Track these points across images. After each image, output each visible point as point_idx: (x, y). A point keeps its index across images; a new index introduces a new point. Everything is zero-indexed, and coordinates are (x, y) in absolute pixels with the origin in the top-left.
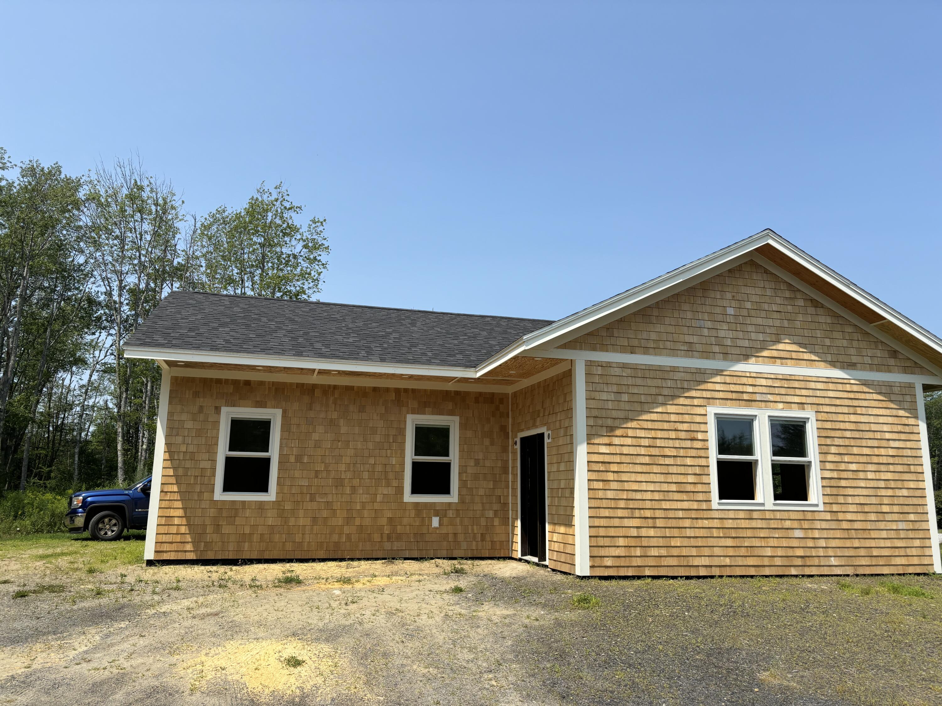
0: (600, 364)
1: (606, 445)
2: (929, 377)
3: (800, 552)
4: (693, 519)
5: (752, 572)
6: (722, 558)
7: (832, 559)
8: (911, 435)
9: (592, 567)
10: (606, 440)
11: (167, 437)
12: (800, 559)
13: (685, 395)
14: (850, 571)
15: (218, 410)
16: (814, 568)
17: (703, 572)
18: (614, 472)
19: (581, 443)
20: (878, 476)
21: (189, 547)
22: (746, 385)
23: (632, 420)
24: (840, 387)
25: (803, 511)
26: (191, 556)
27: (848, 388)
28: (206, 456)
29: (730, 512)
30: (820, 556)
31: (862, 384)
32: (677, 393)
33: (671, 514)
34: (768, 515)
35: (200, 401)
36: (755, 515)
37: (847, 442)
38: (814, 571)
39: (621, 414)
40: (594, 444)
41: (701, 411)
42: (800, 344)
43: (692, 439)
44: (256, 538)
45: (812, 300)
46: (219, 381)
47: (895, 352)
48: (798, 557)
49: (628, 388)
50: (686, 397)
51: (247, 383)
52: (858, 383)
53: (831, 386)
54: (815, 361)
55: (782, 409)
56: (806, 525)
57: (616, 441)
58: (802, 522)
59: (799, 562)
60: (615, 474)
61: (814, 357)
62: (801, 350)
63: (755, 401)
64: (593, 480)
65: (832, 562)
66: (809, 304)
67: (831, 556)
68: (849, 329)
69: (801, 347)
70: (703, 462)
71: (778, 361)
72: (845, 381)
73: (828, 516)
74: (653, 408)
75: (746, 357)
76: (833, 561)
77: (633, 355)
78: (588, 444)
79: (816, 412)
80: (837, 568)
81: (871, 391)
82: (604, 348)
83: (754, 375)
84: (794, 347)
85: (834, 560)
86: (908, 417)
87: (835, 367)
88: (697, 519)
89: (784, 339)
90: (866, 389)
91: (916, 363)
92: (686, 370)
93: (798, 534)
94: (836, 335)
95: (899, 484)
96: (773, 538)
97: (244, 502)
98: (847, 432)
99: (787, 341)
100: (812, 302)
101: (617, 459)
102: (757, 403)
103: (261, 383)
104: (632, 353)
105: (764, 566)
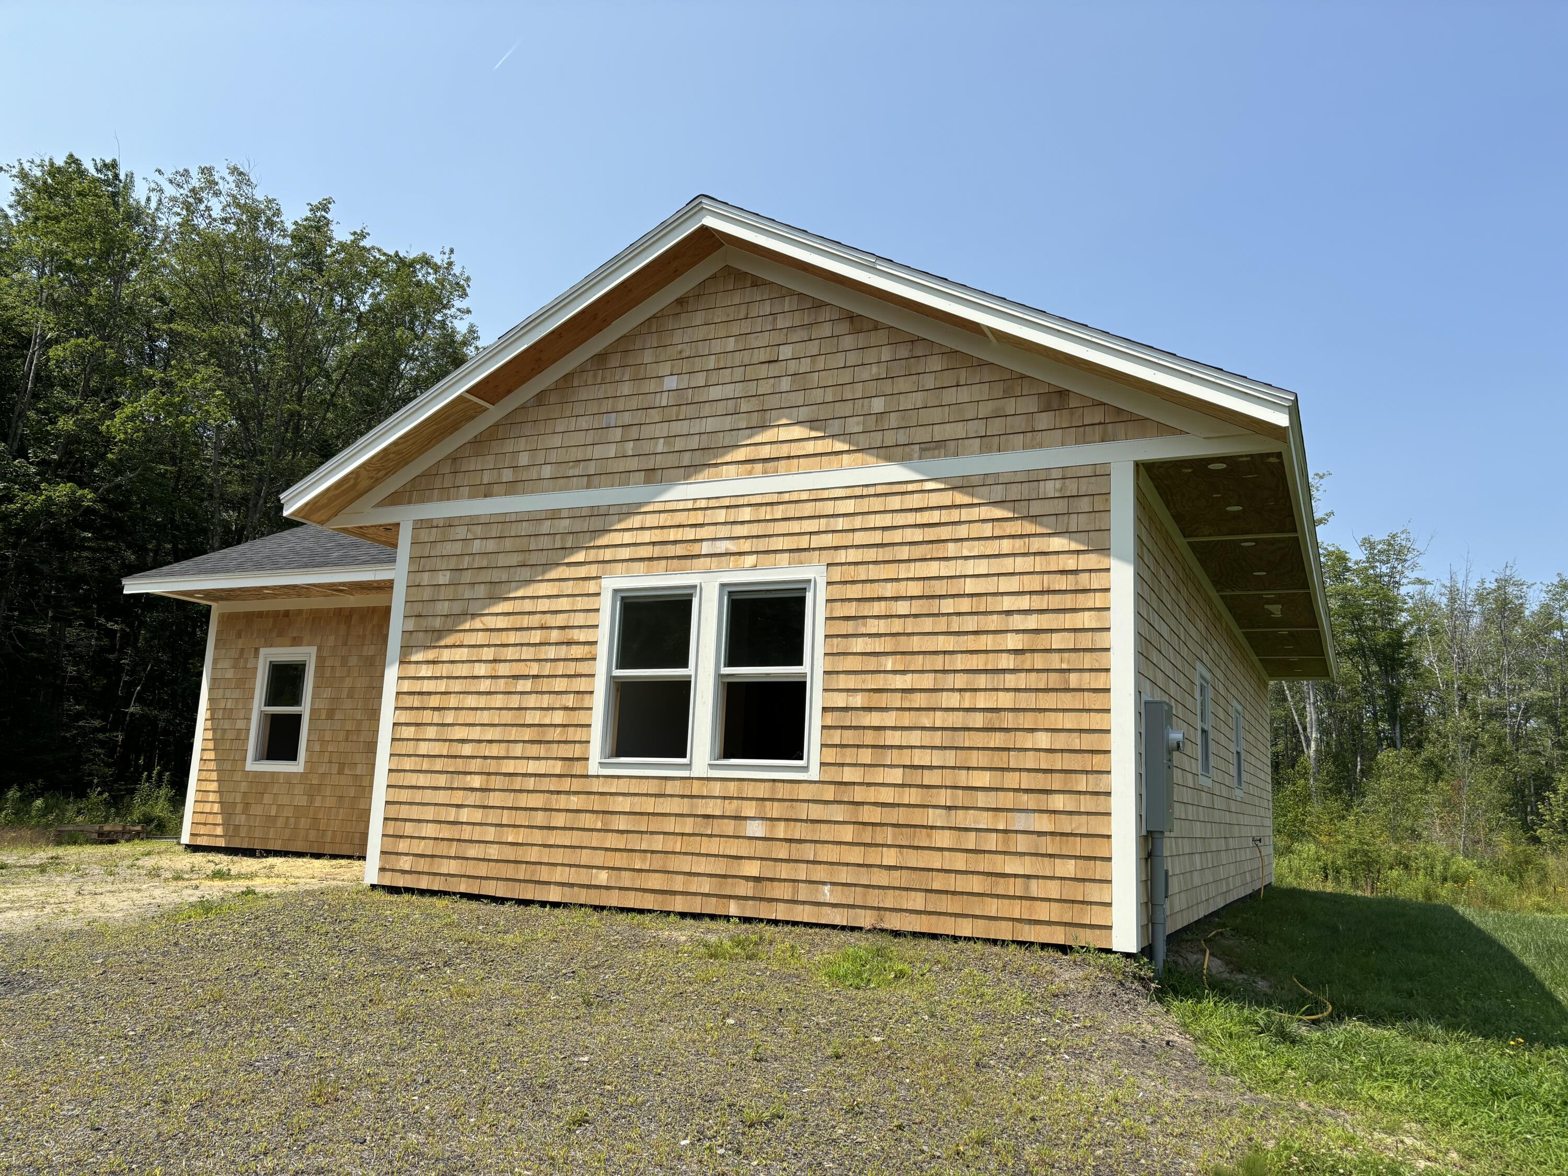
0: (434, 524)
1: (428, 662)
2: (1159, 439)
3: (752, 869)
4: (552, 792)
5: (648, 902)
6: (594, 871)
7: (827, 888)
8: (1080, 596)
9: (382, 870)
10: (431, 655)
11: (211, 690)
12: (751, 884)
13: (566, 561)
14: (866, 919)
15: (257, 651)
16: (781, 906)
17: (554, 895)
18: (434, 709)
19: (392, 663)
20: (967, 701)
21: (219, 831)
22: (684, 526)
23: (474, 616)
24: (895, 503)
25: (774, 781)
26: (221, 843)
27: (916, 501)
28: (242, 714)
29: (621, 781)
30: (798, 881)
31: (953, 489)
32: (553, 556)
33: (517, 783)
34: (696, 789)
35: (240, 643)
36: (670, 788)
37: (897, 626)
38: (780, 913)
39: (457, 608)
40: (410, 662)
41: (592, 587)
42: (812, 423)
43: (569, 643)
44: (280, 823)
45: (852, 318)
46: (260, 614)
47: (1063, 394)
48: (747, 878)
49: (473, 560)
50: (569, 564)
51: (287, 613)
52: (942, 486)
53: (877, 504)
54: (842, 452)
55: (754, 567)
56: (775, 810)
57: (446, 655)
58: (768, 803)
59: (745, 889)
60: (436, 713)
61: (839, 446)
62: (814, 434)
63: (699, 556)
64: (402, 724)
65: (824, 895)
66: (843, 327)
67: (824, 883)
68: (935, 363)
69: (812, 429)
70: (581, 684)
71: (759, 467)
72: (910, 487)
73: (829, 793)
74: (509, 592)
75: (690, 470)
76: (826, 895)
77: (488, 500)
78: (401, 662)
79: (828, 565)
80: (835, 910)
81: (976, 501)
82: (446, 494)
83: (703, 504)
84: (798, 432)
85: (831, 891)
86: (1078, 552)
87: (889, 459)
88: (559, 792)
89: (778, 419)
90: (961, 498)
91: (1119, 411)
92: (575, 515)
93: (756, 829)
94: (902, 385)
95: (1027, 721)
96: (702, 835)
97: (273, 774)
98: (900, 603)
99: (784, 421)
100: (852, 322)
101: (442, 686)
102: (702, 560)
103: (299, 612)
104: (485, 496)
105: (674, 893)
